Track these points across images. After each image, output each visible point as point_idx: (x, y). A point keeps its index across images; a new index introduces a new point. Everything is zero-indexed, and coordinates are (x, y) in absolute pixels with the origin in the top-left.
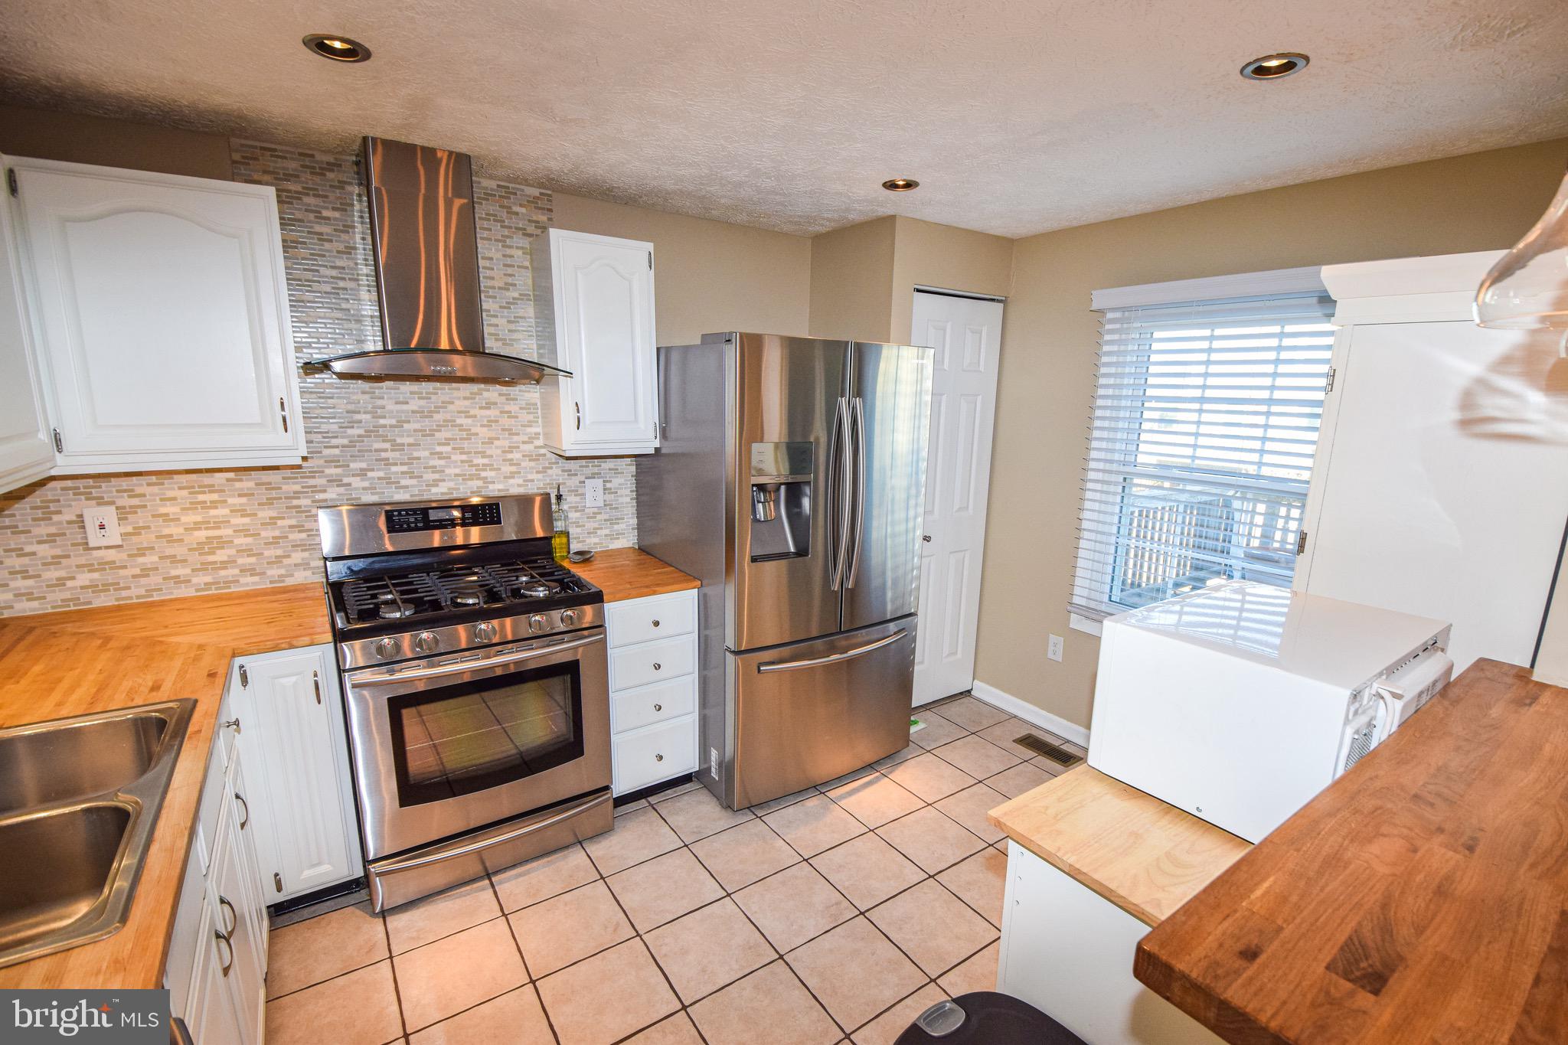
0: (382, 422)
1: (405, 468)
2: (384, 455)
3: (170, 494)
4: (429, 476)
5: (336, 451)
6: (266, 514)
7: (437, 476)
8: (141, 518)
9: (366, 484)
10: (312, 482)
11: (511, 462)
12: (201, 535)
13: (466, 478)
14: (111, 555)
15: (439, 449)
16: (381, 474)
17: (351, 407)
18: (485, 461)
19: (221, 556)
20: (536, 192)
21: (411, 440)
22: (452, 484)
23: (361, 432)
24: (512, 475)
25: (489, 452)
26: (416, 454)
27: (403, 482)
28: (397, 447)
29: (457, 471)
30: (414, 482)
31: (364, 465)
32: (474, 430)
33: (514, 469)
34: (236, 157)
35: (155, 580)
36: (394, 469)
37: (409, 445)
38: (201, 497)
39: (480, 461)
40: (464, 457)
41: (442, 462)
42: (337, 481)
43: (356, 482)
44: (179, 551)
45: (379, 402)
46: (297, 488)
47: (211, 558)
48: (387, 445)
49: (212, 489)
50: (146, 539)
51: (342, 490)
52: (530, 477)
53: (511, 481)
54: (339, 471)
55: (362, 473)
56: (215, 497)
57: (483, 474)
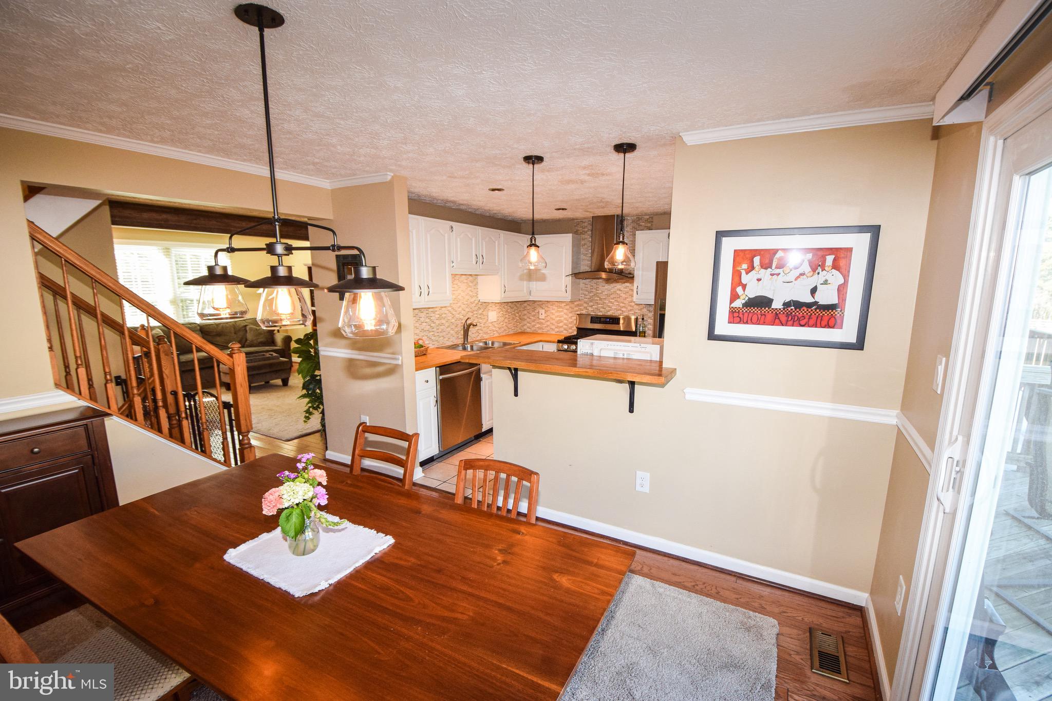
0: (598, 292)
1: (602, 306)
2: (597, 301)
3: (554, 308)
4: (608, 309)
5: (586, 300)
6: (570, 315)
7: (609, 309)
8: (548, 314)
9: (592, 309)
10: (580, 308)
11: (631, 306)
12: (558, 318)
13: (617, 310)
14: (542, 321)
15: (611, 300)
16: (596, 307)
17: (592, 287)
18: (624, 305)
19: (561, 325)
20: (648, 217)
21: (604, 297)
22: (613, 312)
23: (593, 294)
24: (631, 310)
25: (625, 302)
26: (605, 302)
27: (601, 310)
28: (601, 299)
29: (615, 308)
30: (604, 310)
31: (592, 304)
32: (621, 295)
33: (631, 308)
34: (575, 225)
35: (548, 328)
36: (599, 306)
37: (604, 299)
38: (559, 309)
39: (622, 305)
40: (617, 303)
41: (611, 305)
42: (586, 308)
43: (590, 309)
44: (553, 322)
45: (597, 287)
46: (577, 309)
47: (559, 325)
48: (598, 299)
49: (561, 307)
50: (548, 318)
51: (587, 311)
52: (636, 311)
53: (630, 312)
54: (587, 305)
55: (591, 306)
56: (561, 309)
57: (622, 309)
